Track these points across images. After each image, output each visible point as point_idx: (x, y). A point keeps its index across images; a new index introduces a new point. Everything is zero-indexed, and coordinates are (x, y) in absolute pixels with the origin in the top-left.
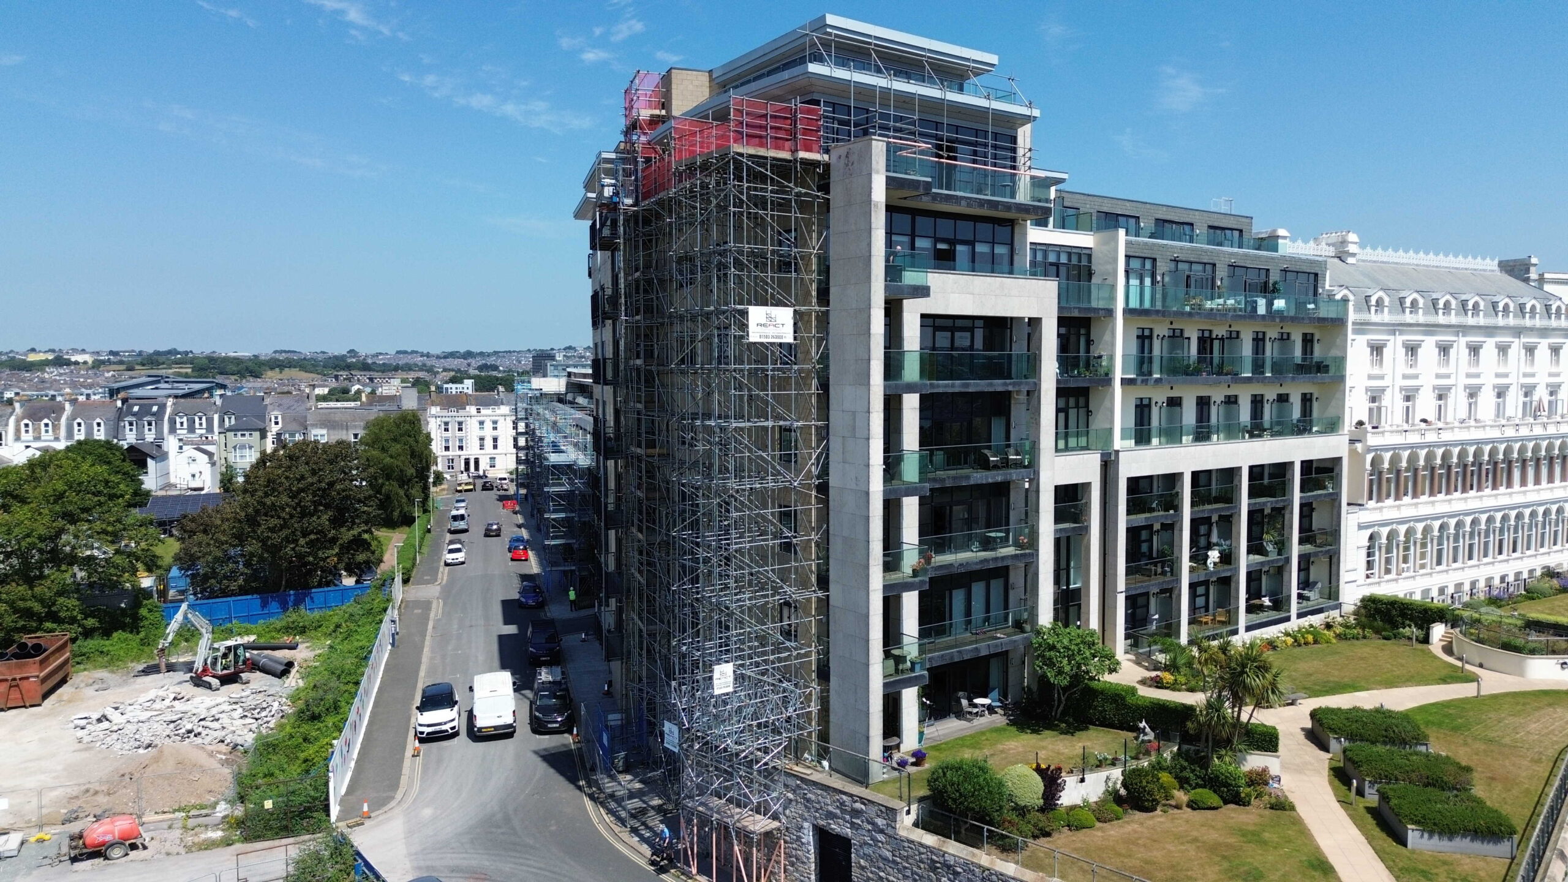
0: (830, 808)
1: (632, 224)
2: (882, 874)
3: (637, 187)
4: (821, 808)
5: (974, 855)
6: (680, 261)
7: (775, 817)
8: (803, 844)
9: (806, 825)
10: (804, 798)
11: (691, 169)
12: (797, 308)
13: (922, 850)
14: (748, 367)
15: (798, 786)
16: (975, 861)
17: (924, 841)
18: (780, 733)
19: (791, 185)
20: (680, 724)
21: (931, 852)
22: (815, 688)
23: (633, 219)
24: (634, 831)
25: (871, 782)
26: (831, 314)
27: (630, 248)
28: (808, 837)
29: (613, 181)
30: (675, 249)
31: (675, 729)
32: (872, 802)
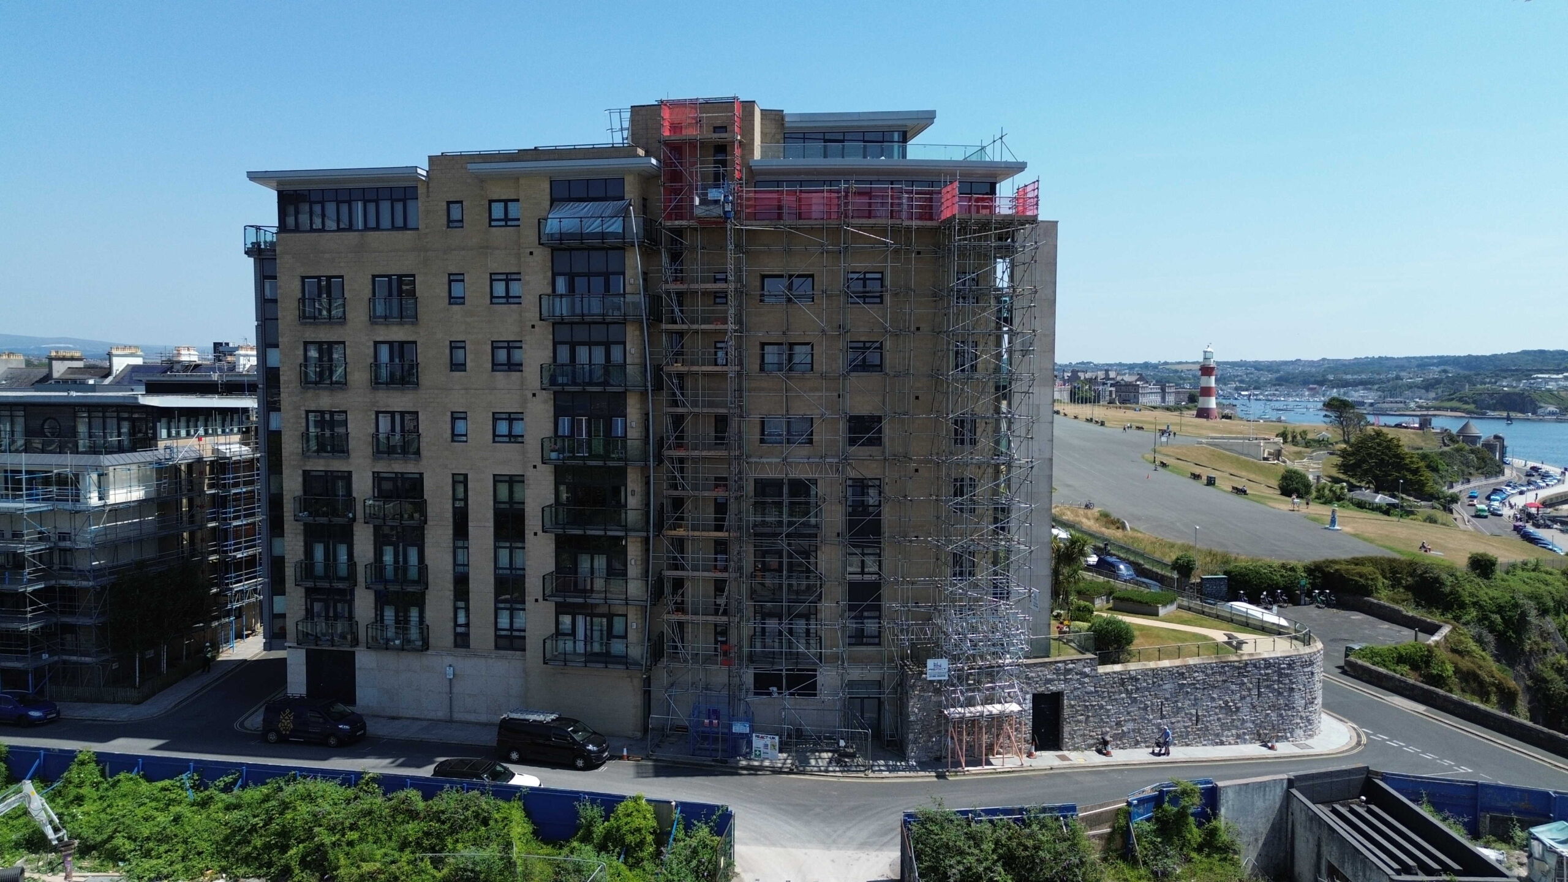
4: (1041, 679)
5: (1145, 665)
8: (1026, 711)
9: (1028, 696)
13: (1115, 675)
15: (1021, 671)
16: (1148, 667)
17: (1115, 670)
28: (1030, 704)
31: (944, 662)
32: (1080, 660)
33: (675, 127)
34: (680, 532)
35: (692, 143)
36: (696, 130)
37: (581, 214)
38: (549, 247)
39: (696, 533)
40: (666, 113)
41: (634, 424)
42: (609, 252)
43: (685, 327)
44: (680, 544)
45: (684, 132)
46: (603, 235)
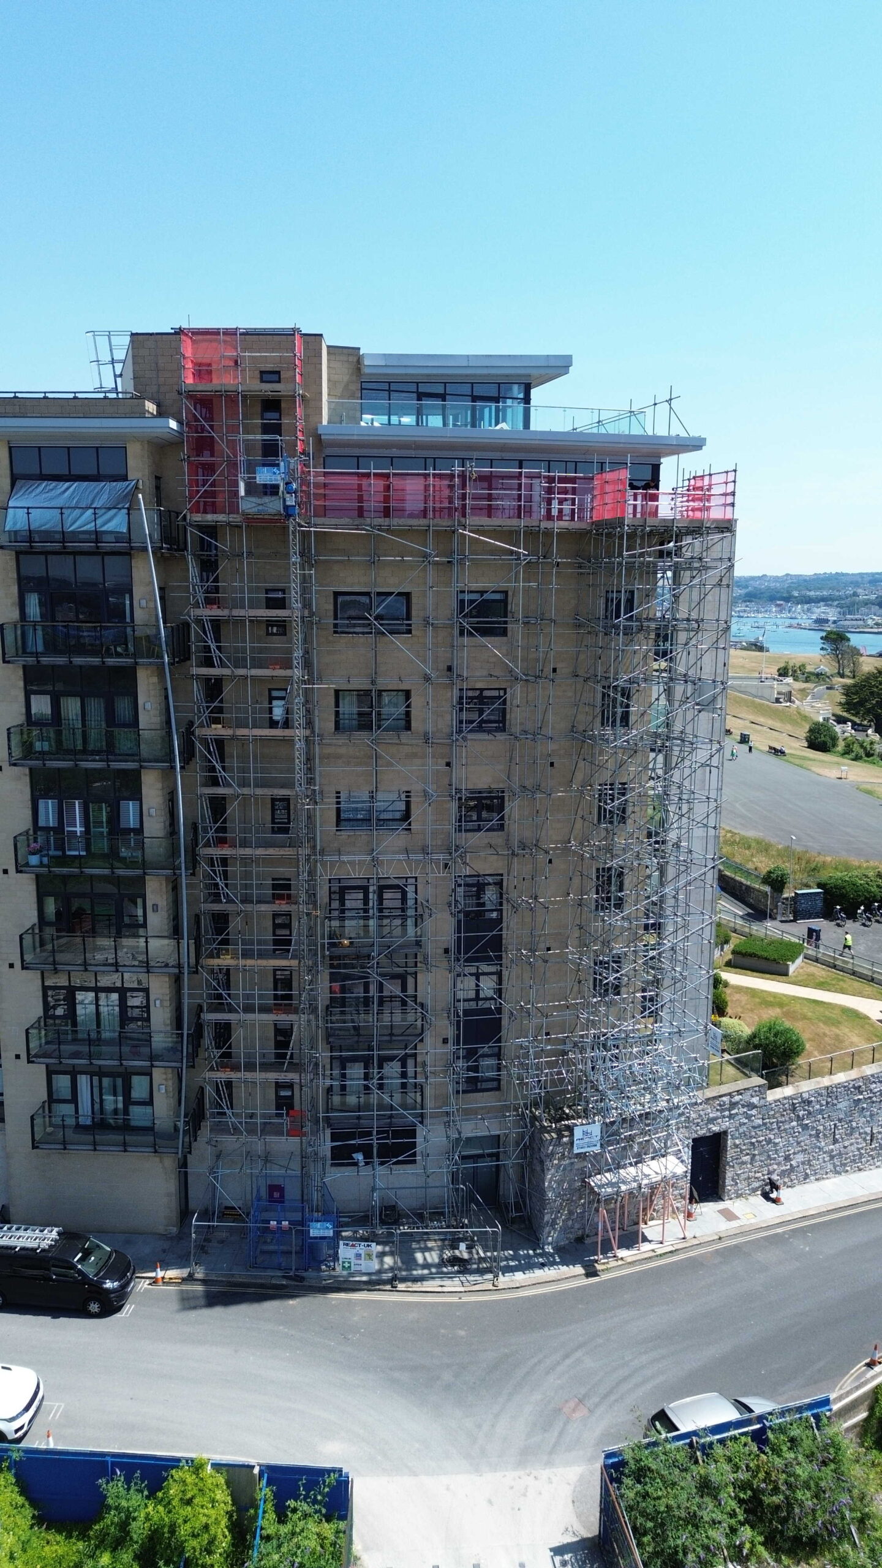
0: (711, 1115)
4: (702, 1120)
9: (687, 1143)
10: (686, 1122)
13: (785, 1101)
16: (821, 1086)
17: (786, 1094)
21: (792, 1099)
31: (595, 1128)
33: (203, 371)
34: (226, 961)
35: (231, 398)
36: (236, 377)
37: (59, 502)
38: (11, 550)
39: (249, 962)
40: (187, 348)
41: (153, 811)
42: (106, 558)
43: (226, 672)
44: (226, 977)
45: (215, 381)
46: (97, 536)
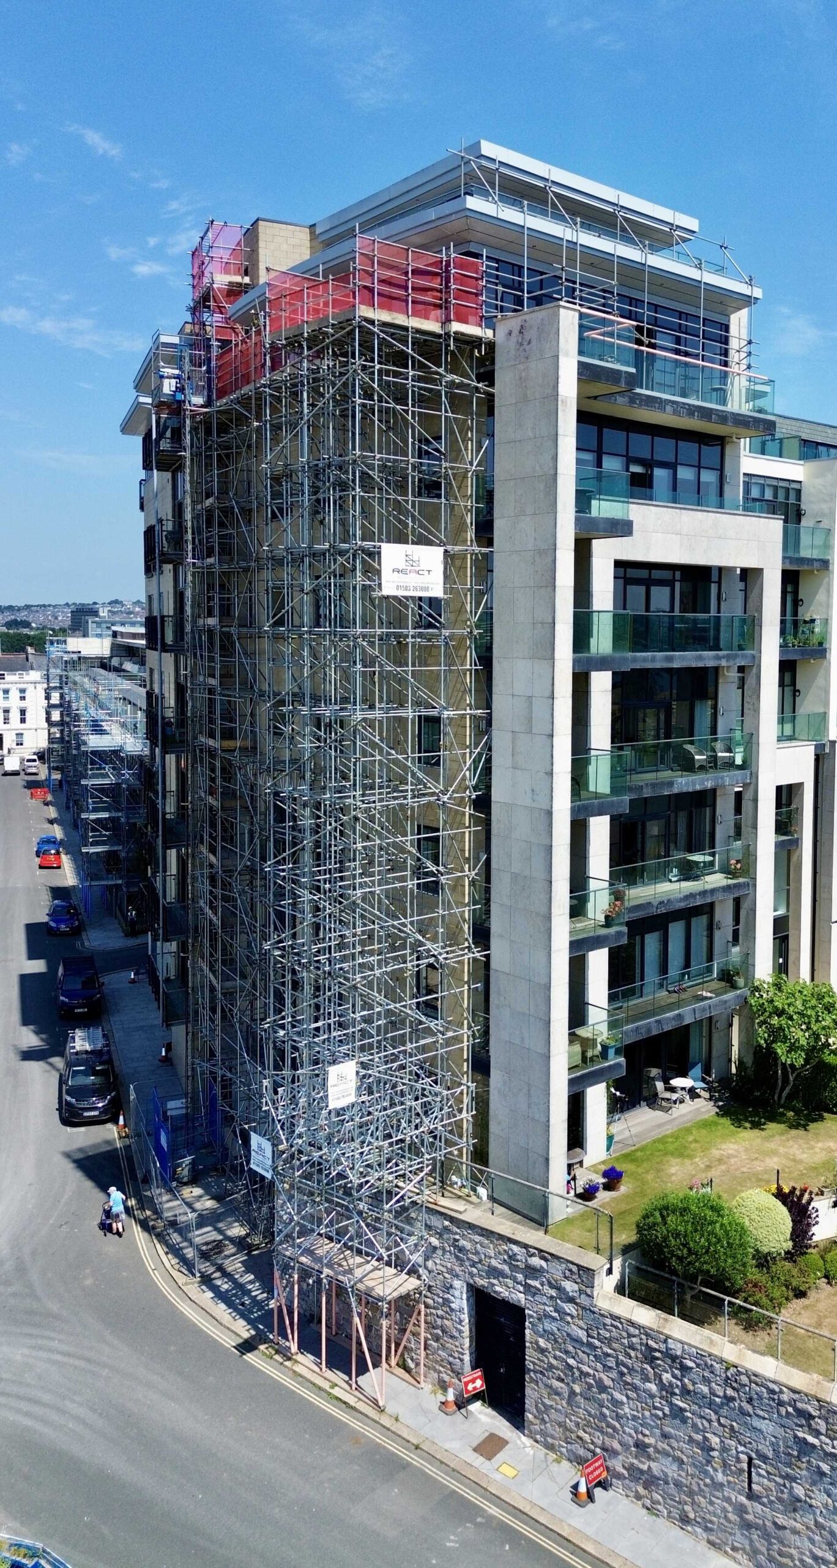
0: (494, 1262)
1: (202, 435)
2: (571, 1361)
3: (209, 380)
4: (480, 1261)
5: (712, 1342)
6: (276, 480)
7: (413, 1272)
8: (452, 1310)
9: (457, 1283)
10: (455, 1246)
11: (294, 343)
12: (449, 548)
13: (632, 1330)
14: (379, 631)
15: (446, 1228)
16: (715, 1351)
17: (634, 1318)
18: (418, 1154)
19: (441, 370)
20: (275, 1142)
21: (647, 1335)
22: (468, 1085)
23: (204, 425)
24: (206, 1281)
25: (550, 1221)
26: (495, 556)
27: (200, 467)
28: (461, 1301)
29: (177, 372)
30: (268, 462)
31: (267, 1146)
32: (558, 1258)
